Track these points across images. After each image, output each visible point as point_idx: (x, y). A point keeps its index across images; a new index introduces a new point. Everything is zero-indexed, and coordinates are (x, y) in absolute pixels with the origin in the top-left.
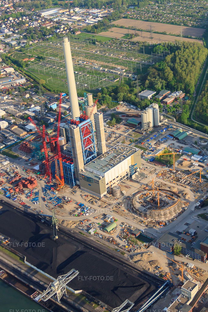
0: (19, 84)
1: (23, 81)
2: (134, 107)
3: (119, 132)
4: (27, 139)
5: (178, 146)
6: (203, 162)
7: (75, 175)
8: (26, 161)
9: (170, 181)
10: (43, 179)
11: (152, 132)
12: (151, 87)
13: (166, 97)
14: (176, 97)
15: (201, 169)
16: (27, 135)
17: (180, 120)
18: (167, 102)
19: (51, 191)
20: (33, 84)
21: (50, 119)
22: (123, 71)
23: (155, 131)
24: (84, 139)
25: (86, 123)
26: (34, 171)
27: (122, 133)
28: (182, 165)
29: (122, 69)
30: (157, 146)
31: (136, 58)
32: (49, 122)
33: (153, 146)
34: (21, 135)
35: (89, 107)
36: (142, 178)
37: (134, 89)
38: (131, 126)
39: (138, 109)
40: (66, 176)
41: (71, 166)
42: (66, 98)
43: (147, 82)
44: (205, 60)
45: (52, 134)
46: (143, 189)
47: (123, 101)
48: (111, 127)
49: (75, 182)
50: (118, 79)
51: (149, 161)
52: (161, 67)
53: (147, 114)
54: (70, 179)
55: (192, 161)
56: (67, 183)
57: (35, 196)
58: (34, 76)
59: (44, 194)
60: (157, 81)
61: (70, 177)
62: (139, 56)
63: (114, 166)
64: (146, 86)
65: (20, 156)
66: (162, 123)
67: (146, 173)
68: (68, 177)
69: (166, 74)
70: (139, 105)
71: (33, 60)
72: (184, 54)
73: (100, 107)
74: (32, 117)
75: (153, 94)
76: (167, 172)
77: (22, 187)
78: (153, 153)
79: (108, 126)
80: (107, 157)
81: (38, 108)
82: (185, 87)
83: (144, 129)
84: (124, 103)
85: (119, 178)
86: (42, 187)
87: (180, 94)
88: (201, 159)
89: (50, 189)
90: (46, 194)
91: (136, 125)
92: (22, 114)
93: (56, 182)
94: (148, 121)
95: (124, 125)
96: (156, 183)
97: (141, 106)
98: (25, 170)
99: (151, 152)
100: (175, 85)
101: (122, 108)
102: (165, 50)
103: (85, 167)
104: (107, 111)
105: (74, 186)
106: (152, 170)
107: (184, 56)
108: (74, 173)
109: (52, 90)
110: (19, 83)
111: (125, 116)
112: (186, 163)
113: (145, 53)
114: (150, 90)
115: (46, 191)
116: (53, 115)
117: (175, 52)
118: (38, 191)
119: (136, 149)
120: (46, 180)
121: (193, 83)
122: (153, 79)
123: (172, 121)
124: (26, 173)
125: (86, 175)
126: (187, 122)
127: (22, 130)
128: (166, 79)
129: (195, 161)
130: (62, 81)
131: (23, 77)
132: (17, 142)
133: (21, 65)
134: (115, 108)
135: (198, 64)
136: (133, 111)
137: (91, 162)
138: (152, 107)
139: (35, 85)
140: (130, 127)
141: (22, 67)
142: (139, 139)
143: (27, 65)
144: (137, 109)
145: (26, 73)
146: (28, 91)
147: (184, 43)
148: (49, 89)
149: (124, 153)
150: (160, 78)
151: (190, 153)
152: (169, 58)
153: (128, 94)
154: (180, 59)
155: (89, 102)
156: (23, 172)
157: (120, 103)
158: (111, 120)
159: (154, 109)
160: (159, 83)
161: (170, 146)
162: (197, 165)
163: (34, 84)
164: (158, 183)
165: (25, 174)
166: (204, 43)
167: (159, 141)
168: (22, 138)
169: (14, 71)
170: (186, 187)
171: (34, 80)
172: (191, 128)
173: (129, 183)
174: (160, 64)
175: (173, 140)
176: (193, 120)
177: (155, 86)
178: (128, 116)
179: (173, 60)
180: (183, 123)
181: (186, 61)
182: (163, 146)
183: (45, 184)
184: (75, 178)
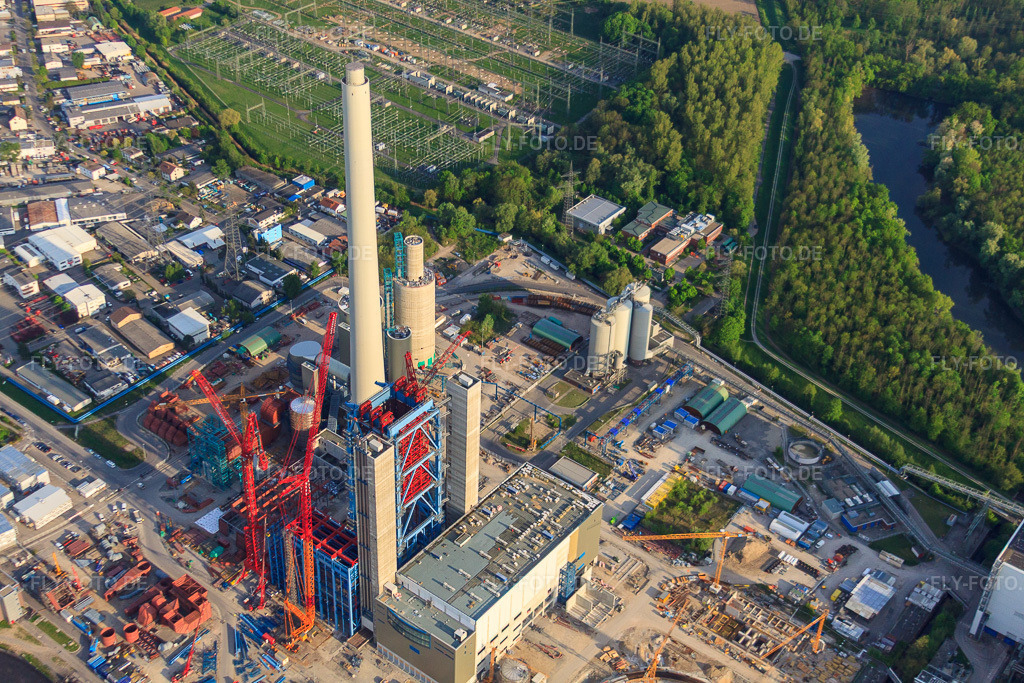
0: (147, 115)
1: (161, 104)
2: (552, 265)
3: (505, 373)
4: (175, 376)
5: (719, 462)
6: (812, 550)
7: (359, 599)
8: (170, 484)
9: (705, 634)
10: (233, 583)
11: (623, 386)
12: (609, 185)
13: (659, 234)
14: (696, 237)
15: (807, 580)
16: (173, 354)
17: (714, 345)
18: (665, 257)
19: (265, 649)
20: (197, 123)
21: (260, 293)
22: (507, 99)
23: (631, 381)
24: (405, 475)
25: (418, 419)
26: (201, 539)
27: (518, 381)
28: (740, 557)
29: (505, 93)
30: (644, 454)
31: (546, 49)
32: (254, 304)
33: (632, 454)
34: (152, 355)
35: (410, 286)
36: (605, 611)
37: (551, 191)
38: (547, 348)
39: (568, 275)
40: (324, 595)
41: (347, 573)
42: (315, 196)
43: (596, 164)
45: (265, 362)
46: (607, 668)
47: (516, 232)
48: (477, 348)
49: (357, 619)
50: (492, 133)
51: (621, 526)
52: (639, 108)
54: (339, 610)
55: (776, 543)
56: (325, 612)
57: (200, 673)
58: (202, 84)
59: (235, 662)
60: (630, 167)
61: (338, 604)
62: (555, 42)
63: (510, 586)
64: (591, 178)
65: (148, 457)
66: (658, 351)
67: (614, 582)
68: (331, 600)
69: (661, 144)
70: (573, 261)
71: (199, 15)
72: (709, 62)
73: (436, 250)
74: (194, 270)
75: (615, 215)
76: (690, 585)
77: (150, 623)
78: (631, 485)
79: (465, 342)
80: (484, 531)
81: (214, 235)
82: (724, 200)
83: (596, 374)
84: (517, 243)
85: (520, 620)
86: (229, 627)
87: (704, 226)
88: (805, 534)
89: (259, 640)
90: (246, 662)
91: (563, 349)
92: (156, 253)
93: (280, 603)
95: (525, 342)
96: (653, 639)
97: (578, 265)
98: (166, 531)
99: (625, 481)
100: (689, 189)
101: (512, 265)
102: (644, 29)
104: (460, 272)
106: (633, 571)
107: (710, 71)
108: (357, 593)
109: (264, 157)
110: (148, 112)
111: (525, 301)
112: (755, 550)
113: (575, 33)
114: (605, 197)
115: (243, 645)
116: (272, 273)
117: (679, 51)
118: (215, 643)
120: (242, 588)
121: (749, 186)
122: (616, 158)
123: (688, 342)
124: (167, 545)
125: (403, 614)
126: (743, 354)
127: (154, 333)
128: (659, 161)
129: (784, 539)
130: (299, 117)
131: (161, 85)
132: (139, 385)
133: (157, 33)
134: (488, 259)
135: (759, 107)
136: (552, 283)
137: (422, 552)
138: (630, 297)
139: (203, 127)
140: (546, 353)
141: (158, 41)
142: (580, 412)
143: (177, 36)
144: (561, 272)
145: (174, 69)
146: (179, 154)
147: (705, 13)
148: (254, 151)
149: (546, 515)
150: (639, 154)
151: (764, 504)
152: (661, 70)
153: (533, 211)
154: (698, 81)
156: (158, 541)
157: (506, 240)
158: (478, 317)
159: (636, 306)
160: (637, 177)
161: (689, 461)
162: (794, 563)
163: (201, 123)
164: (660, 639)
165: (164, 550)
166: (760, 13)
167: (649, 430)
168: (155, 371)
169: (132, 57)
170: (763, 671)
171: (202, 105)
172: (755, 382)
173: (558, 633)
174: (635, 96)
175: (698, 429)
176: (761, 347)
177: (622, 186)
178: (534, 301)
179: (677, 81)
180: (727, 356)
181: (721, 93)
182: (667, 456)
183: (241, 610)
184: (357, 607)
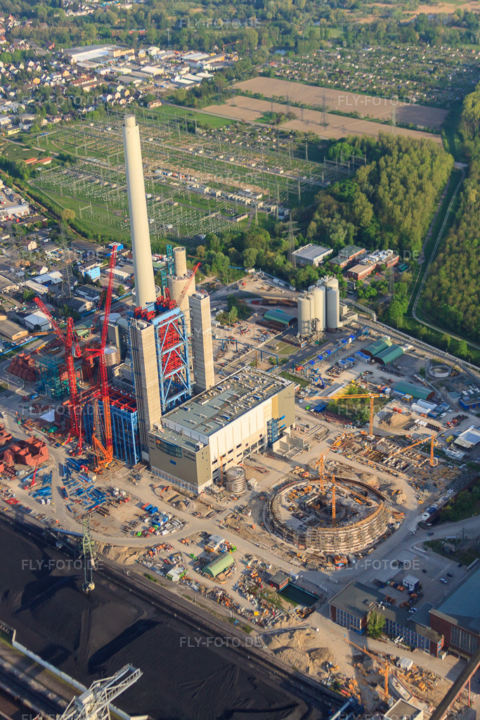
0: (13, 217)
1: (23, 210)
2: (281, 284)
3: (244, 339)
4: (28, 348)
5: (382, 378)
6: (438, 418)
7: (139, 437)
8: (24, 399)
9: (362, 460)
10: (63, 444)
11: (321, 343)
12: (322, 238)
13: (354, 263)
14: (380, 263)
15: (434, 433)
16: (27, 337)
17: (386, 318)
18: (357, 275)
19: (82, 473)
20: (46, 219)
21: (85, 303)
22: (258, 197)
23: (328, 340)
24: (164, 353)
25: (171, 318)
26: (43, 425)
27: (251, 342)
28: (389, 423)
29: (256, 194)
30: (333, 376)
31: (288, 170)
32: (81, 310)
33: (324, 376)
34: (14, 337)
35: (178, 279)
36: (297, 451)
37: (282, 242)
38: (272, 326)
39: (291, 288)
40: (118, 439)
41: (130, 417)
42: (124, 254)
43: (313, 225)
44: (446, 182)
45: (87, 339)
46: (297, 477)
47: (257, 267)
48: (226, 327)
49: (139, 453)
50: (246, 216)
51: (312, 410)
52: (346, 194)
53: (312, 301)
54: (127, 447)
55: (414, 415)
56: (120, 455)
57: (41, 485)
58: (50, 199)
59: (63, 480)
60: (336, 224)
61: (127, 443)
62: (295, 165)
63: (231, 421)
64: (310, 234)
65: (10, 387)
66: (346, 322)
67: (305, 438)
68: (122, 441)
69: (357, 210)
70: (293, 278)
71: (49, 162)
72: (398, 165)
73: (203, 279)
74: (42, 295)
75: (326, 253)
76: (355, 438)
77: (11, 463)
78: (322, 391)
79: (219, 324)
80: (217, 398)
81: (56, 276)
82: (400, 241)
83: (304, 335)
84: (258, 273)
85: (243, 448)
86: (60, 464)
87: (387, 257)
88: (434, 410)
89: (78, 470)
90: (70, 480)
91: (284, 325)
92: (18, 288)
93: (93, 453)
94: (313, 317)
95: (258, 323)
96: (328, 463)
97: (296, 280)
98: (22, 421)
99: (318, 389)
100: (376, 236)
101: (253, 284)
102: (356, 153)
103: (165, 420)
104: (218, 290)
105: (137, 465)
106: (319, 432)
107: (398, 170)
108: (137, 432)
109: (91, 235)
110: (14, 215)
111: (260, 303)
112: (398, 419)
113: (309, 159)
114: (319, 245)
115: (69, 473)
116: (92, 294)
117: (378, 160)
118: (51, 472)
119: (284, 382)
120: (69, 447)
121: (418, 233)
122: (326, 220)
123: (368, 319)
124: (23, 428)
125: (165, 438)
126: (404, 323)
127: (16, 326)
128: (356, 221)
129: (420, 414)
130: (115, 214)
131: (23, 200)
132: (5, 353)
133: (21, 172)
134: (238, 282)
135: (431, 191)
136: (279, 292)
137: (178, 408)
138: (323, 284)
139: (50, 220)
140: (271, 328)
141: (22, 178)
142: (291, 357)
143: (33, 174)
144: (287, 287)
145: (31, 192)
146: (33, 235)
147: (400, 139)
148: (84, 232)
149: (257, 389)
150: (342, 217)
151: (408, 397)
152: (364, 172)
153: (268, 252)
154: (389, 176)
155: (177, 267)
156: (17, 427)
157: (250, 271)
158: (228, 310)
159: (328, 290)
160: (341, 230)
161: (362, 378)
162: (425, 425)
163: (49, 218)
164: (333, 463)
165: (20, 431)
166: (444, 142)
167: (337, 364)
168: (16, 346)
169: (4, 187)
170: (397, 476)
171: (50, 209)
172: (411, 338)
173: (265, 461)
174: (344, 187)
175: (370, 363)
176: (418, 320)
177: (331, 237)
178: (266, 302)
179: (375, 179)
180: (394, 325)
181: (404, 182)
182: (347, 376)
183: (68, 457)
184: (138, 444)
